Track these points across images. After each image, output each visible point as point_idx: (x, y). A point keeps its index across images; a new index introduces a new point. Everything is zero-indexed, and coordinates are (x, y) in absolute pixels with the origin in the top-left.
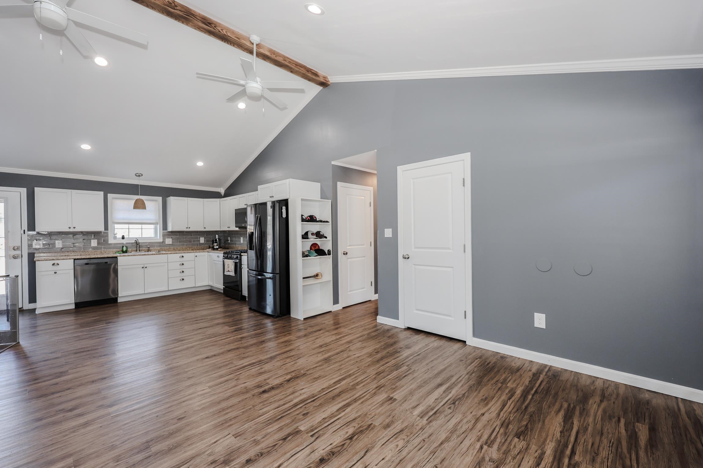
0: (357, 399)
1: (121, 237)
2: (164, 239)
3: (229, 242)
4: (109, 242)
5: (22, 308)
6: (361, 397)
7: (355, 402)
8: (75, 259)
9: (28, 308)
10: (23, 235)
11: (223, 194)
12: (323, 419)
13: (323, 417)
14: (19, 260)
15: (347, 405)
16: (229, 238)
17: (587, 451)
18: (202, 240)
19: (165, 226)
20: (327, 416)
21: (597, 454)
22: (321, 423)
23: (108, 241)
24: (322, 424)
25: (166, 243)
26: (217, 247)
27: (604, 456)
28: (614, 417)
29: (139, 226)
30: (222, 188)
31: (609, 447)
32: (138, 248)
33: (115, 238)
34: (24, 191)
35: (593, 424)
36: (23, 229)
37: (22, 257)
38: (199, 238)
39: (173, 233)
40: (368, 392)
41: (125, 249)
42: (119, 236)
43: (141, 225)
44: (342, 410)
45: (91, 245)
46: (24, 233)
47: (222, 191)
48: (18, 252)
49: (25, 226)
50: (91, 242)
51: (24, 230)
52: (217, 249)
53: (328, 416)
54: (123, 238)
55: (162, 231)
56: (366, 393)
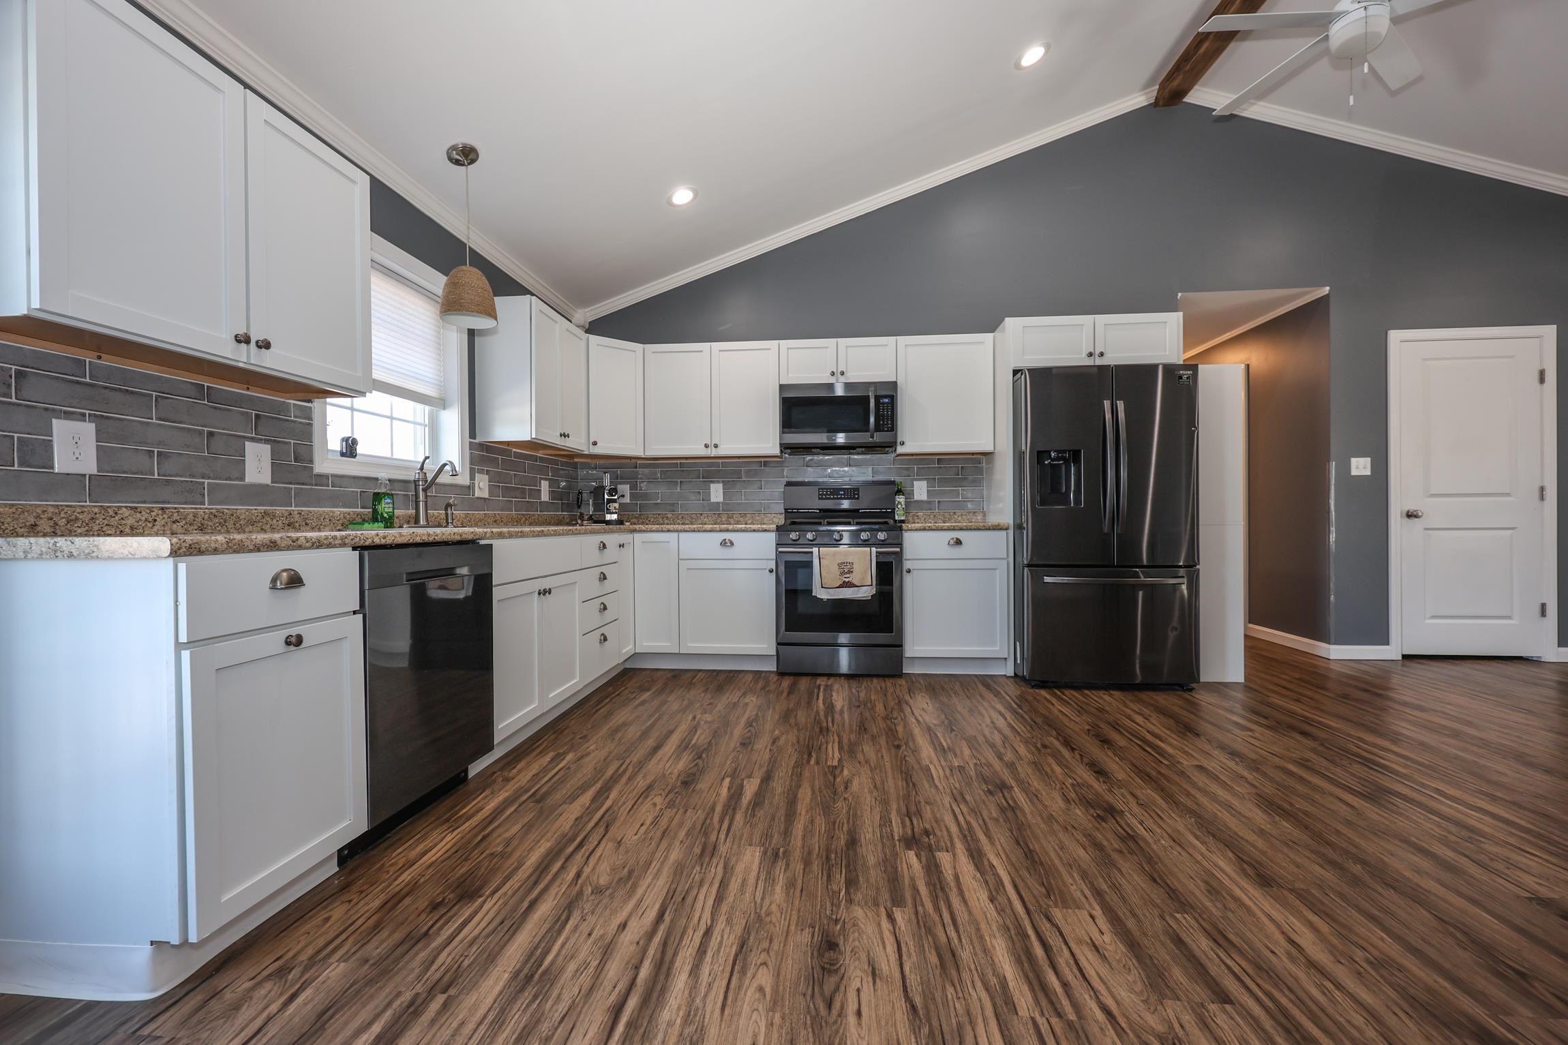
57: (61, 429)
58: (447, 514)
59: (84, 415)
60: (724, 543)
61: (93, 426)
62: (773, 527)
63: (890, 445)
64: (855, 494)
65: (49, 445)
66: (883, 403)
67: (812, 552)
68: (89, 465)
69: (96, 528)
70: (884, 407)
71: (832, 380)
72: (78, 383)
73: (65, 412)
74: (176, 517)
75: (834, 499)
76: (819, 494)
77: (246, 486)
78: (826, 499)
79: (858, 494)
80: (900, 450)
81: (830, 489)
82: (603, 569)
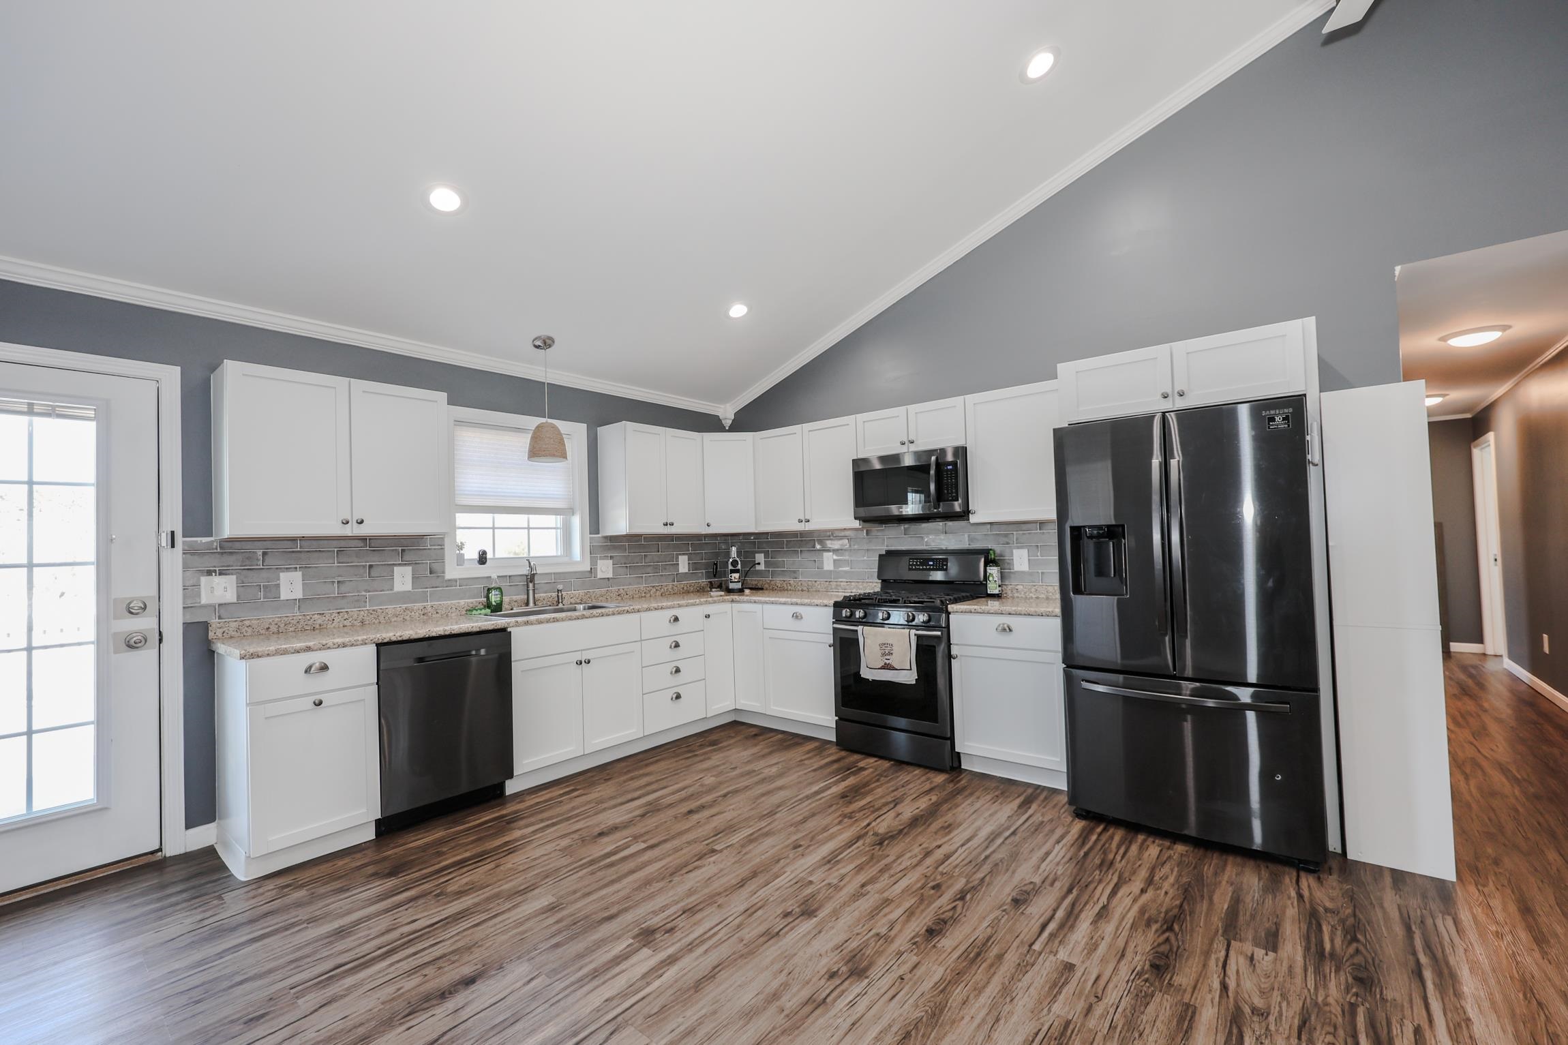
0: (694, 944)
1: (476, 556)
2: (594, 562)
3: (762, 567)
4: (448, 576)
5: (160, 850)
6: (705, 937)
7: (691, 951)
8: (379, 645)
9: (182, 851)
10: (167, 554)
11: (727, 423)
12: (606, 1000)
13: (607, 996)
14: (148, 655)
15: (668, 961)
16: (760, 558)
17: (1081, 993)
18: (683, 564)
19: (595, 522)
20: (615, 993)
21: (1099, 999)
22: (598, 1011)
23: (444, 572)
24: (600, 1013)
25: (600, 575)
26: (739, 586)
27: (1111, 1003)
28: (1156, 922)
29: (520, 520)
30: (728, 405)
31: (1128, 982)
32: (531, 592)
33: (460, 560)
34: (170, 377)
35: (1112, 936)
36: (167, 528)
37: (161, 641)
38: (677, 558)
39: (615, 543)
40: (726, 922)
41: (494, 598)
42: (471, 553)
43: (490, 516)
44: (656, 974)
45: (392, 589)
46: (173, 546)
47: (727, 413)
48: (146, 623)
49: (174, 519)
50: (393, 572)
51: (173, 533)
52: (741, 591)
53: (620, 991)
54: (483, 559)
55: (588, 536)
56: (719, 927)
57: (284, 577)
58: (558, 596)
59: (296, 568)
60: (796, 616)
61: (301, 573)
62: (832, 602)
63: (965, 514)
64: (943, 565)
65: (278, 586)
66: (948, 470)
67: (857, 631)
68: (299, 594)
69: (300, 626)
70: (947, 474)
71: (903, 449)
72: (293, 552)
73: (287, 568)
74: (346, 616)
75: (923, 569)
76: (910, 565)
77: (395, 593)
78: (916, 569)
79: (947, 565)
80: (973, 519)
81: (920, 559)
82: (677, 638)
